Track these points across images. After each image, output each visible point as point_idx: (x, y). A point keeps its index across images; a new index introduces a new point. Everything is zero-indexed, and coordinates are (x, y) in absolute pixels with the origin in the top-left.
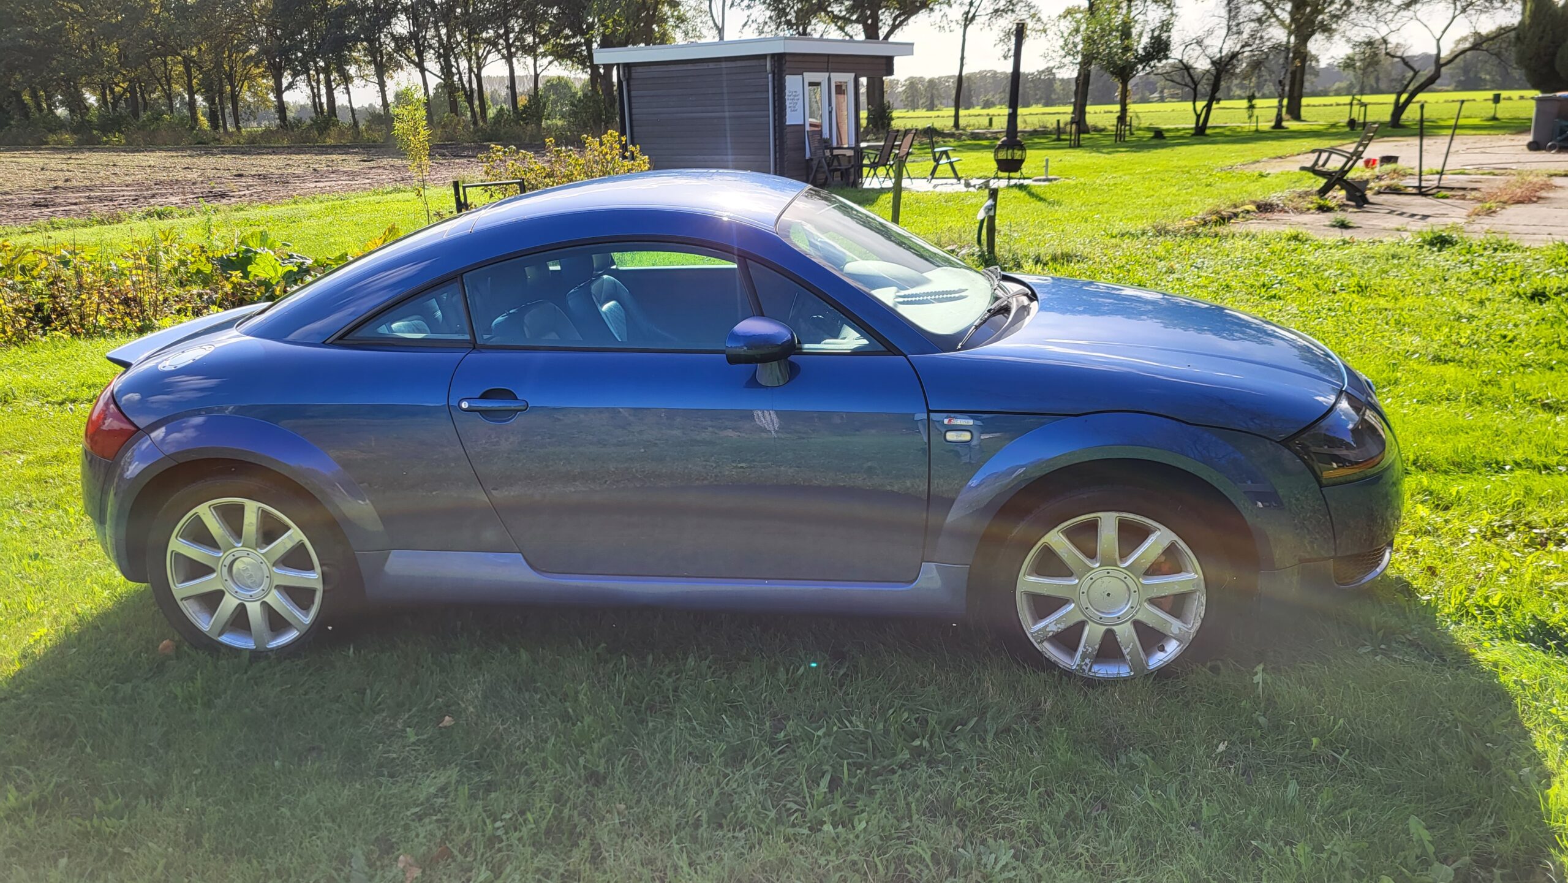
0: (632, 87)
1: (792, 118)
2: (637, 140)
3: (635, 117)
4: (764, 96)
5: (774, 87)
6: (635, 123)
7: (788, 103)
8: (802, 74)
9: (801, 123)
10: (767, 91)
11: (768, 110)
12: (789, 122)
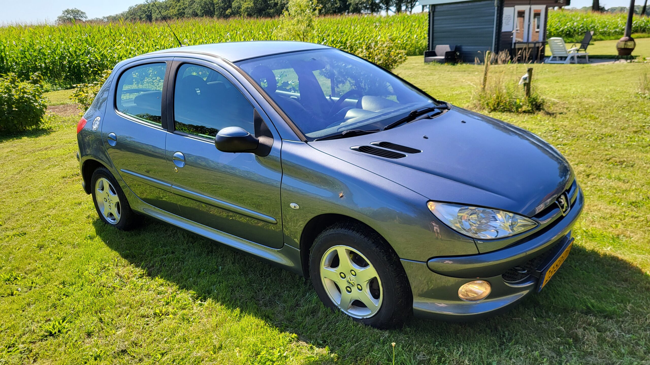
0: (435, 16)
1: (505, 28)
2: (434, 39)
3: (435, 29)
4: (492, 18)
5: (497, 14)
6: (434, 32)
7: (504, 21)
8: (514, 6)
9: (511, 30)
10: (494, 15)
11: (494, 24)
12: (503, 30)
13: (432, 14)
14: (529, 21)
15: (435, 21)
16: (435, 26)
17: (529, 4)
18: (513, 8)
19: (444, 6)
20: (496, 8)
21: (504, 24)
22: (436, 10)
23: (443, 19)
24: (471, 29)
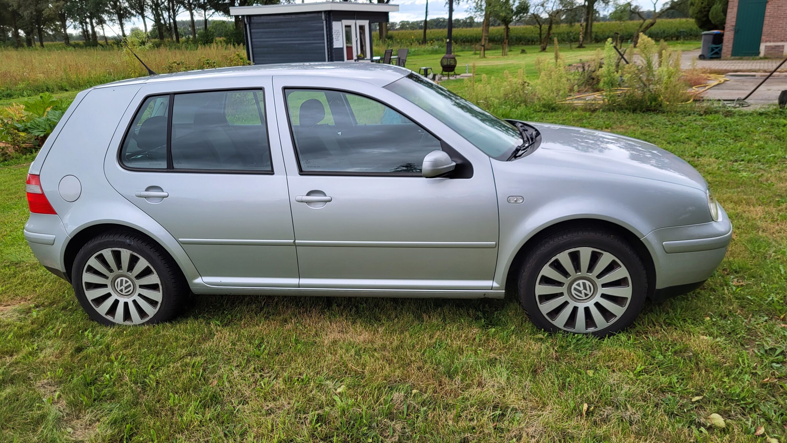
0: (252, 28)
1: (336, 44)
2: (255, 55)
3: (253, 43)
4: (321, 32)
5: (327, 28)
6: (254, 46)
7: (334, 36)
8: (340, 20)
9: (341, 46)
10: (323, 30)
11: (324, 40)
12: (335, 47)
13: (248, 26)
14: (356, 37)
15: (253, 34)
16: (253, 40)
17: (354, 19)
18: (339, 23)
19: (262, 17)
20: (324, 22)
21: (334, 40)
22: (252, 21)
23: (263, 32)
24: (299, 44)
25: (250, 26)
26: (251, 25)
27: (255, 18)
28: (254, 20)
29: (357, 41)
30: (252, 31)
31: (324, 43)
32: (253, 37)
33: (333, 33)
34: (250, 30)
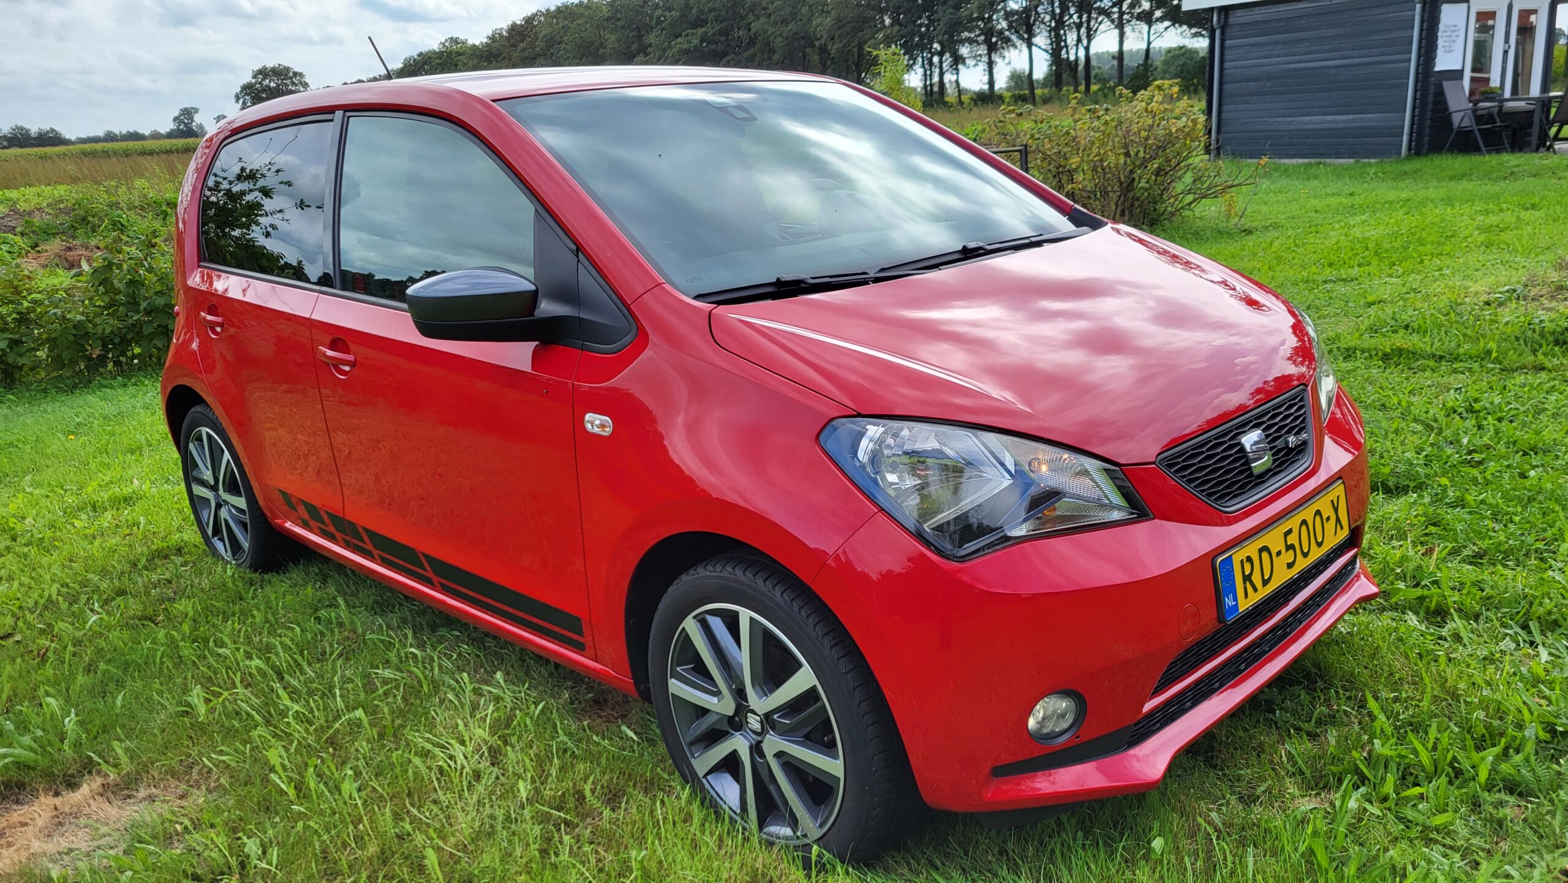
0: (1227, 35)
1: (1444, 61)
2: (1225, 100)
3: (1226, 72)
4: (1406, 34)
5: (1423, 22)
6: (1225, 79)
7: (1442, 40)
9: (1458, 67)
10: (1413, 27)
11: (1410, 52)
12: (1437, 69)
13: (1218, 32)
14: (1507, 40)
15: (1227, 53)
16: (1227, 65)
18: (1464, 6)
19: (1256, 9)
20: (1419, 6)
21: (1440, 52)
22: (1231, 19)
23: (1251, 45)
24: (1338, 67)
25: (1223, 34)
26: (1228, 31)
27: (1239, 13)
28: (1236, 18)
29: (1506, 52)
30: (1228, 43)
31: (1409, 60)
32: (1226, 57)
33: (1440, 34)
34: (1222, 41)
